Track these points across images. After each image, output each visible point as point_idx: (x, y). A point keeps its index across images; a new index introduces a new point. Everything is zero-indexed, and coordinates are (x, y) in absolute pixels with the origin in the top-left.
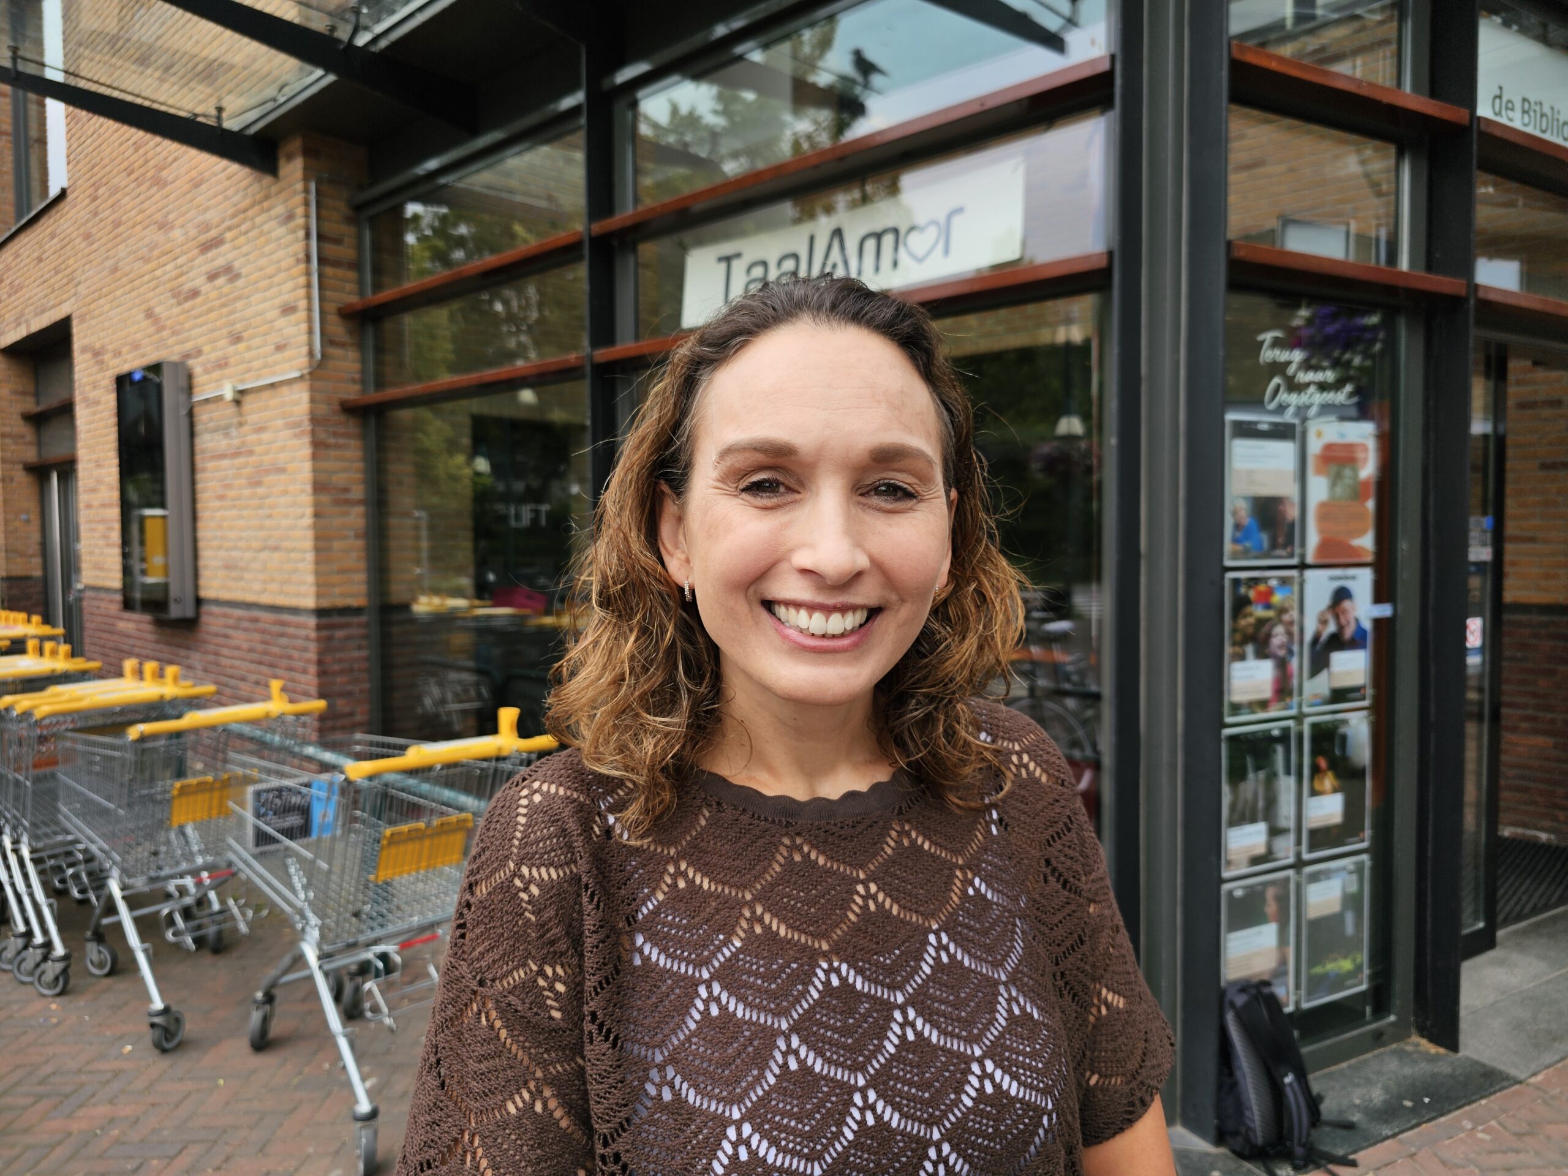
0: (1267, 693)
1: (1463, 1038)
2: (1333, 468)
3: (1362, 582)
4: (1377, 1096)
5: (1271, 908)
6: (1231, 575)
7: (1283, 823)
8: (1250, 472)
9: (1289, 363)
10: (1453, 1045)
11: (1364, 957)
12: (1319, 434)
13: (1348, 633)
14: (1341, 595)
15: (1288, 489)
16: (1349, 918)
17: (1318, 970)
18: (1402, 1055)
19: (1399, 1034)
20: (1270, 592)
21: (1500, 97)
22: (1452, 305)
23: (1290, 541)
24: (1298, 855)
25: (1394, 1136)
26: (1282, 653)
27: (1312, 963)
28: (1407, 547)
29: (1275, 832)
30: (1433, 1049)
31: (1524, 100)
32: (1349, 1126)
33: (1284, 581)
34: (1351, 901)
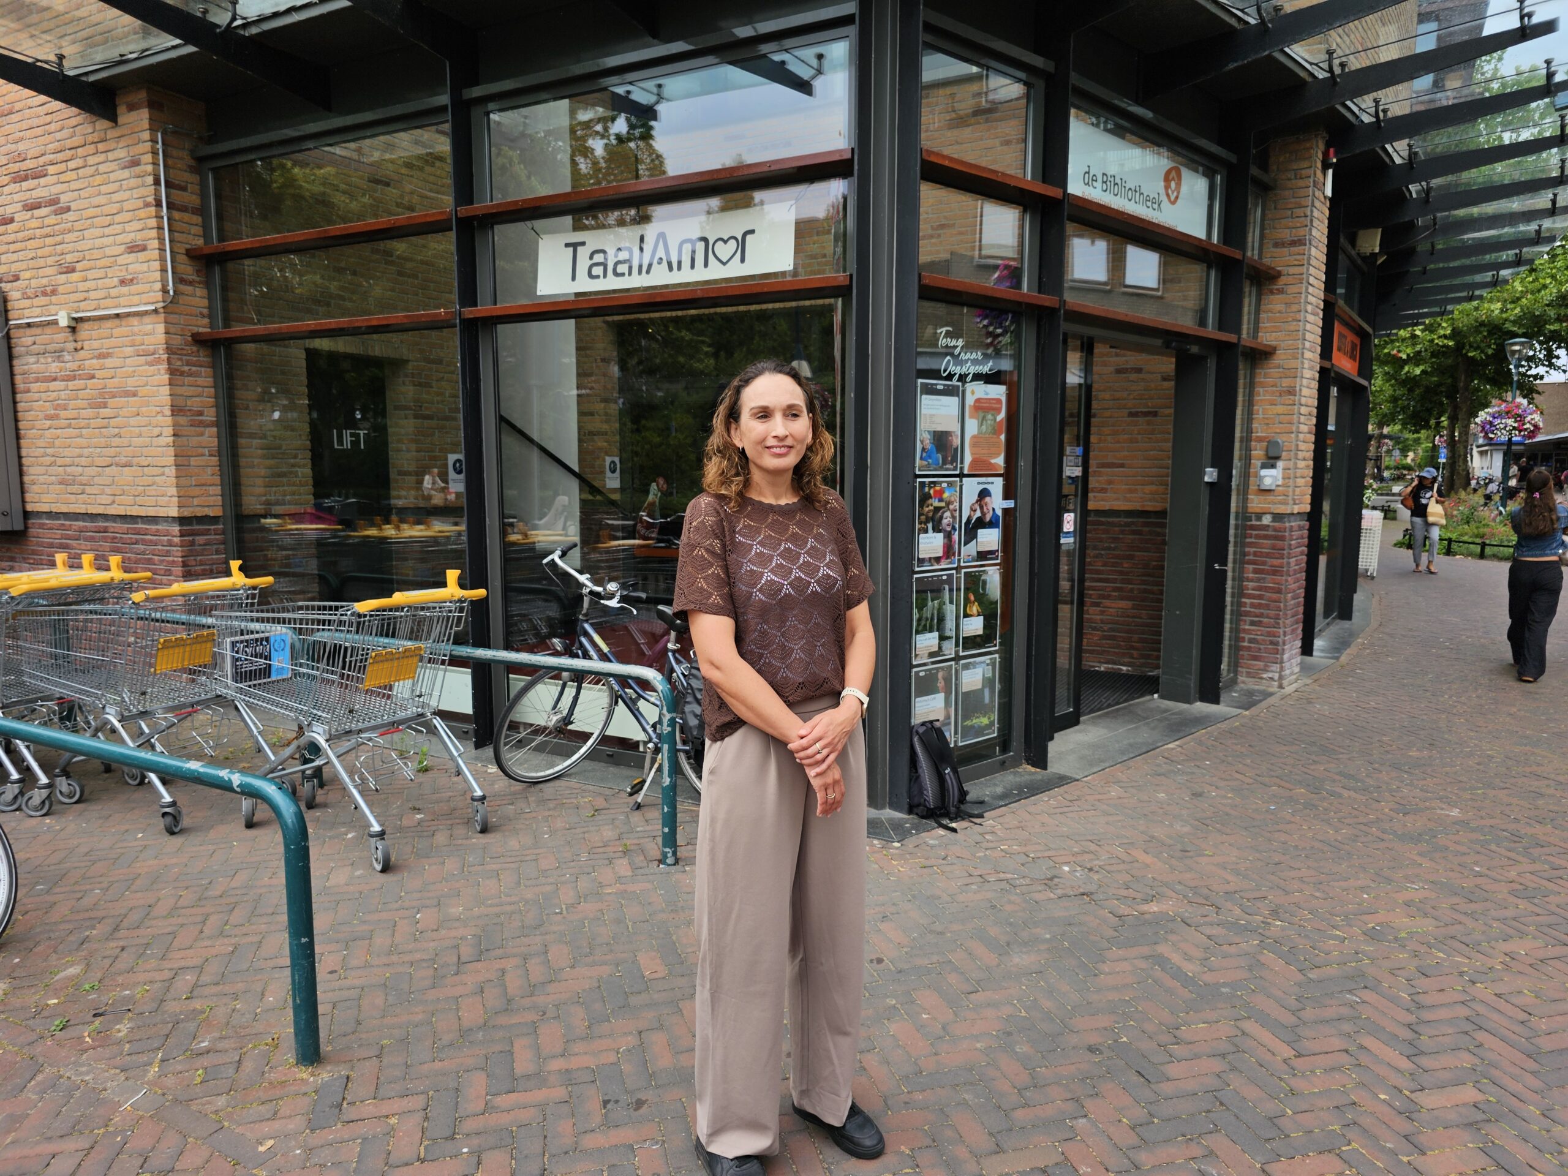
0: (940, 554)
1: (1049, 764)
2: (981, 414)
3: (997, 486)
4: (999, 790)
5: (941, 684)
6: (919, 480)
7: (948, 633)
8: (932, 416)
9: (955, 347)
10: (1045, 768)
11: (995, 716)
12: (973, 393)
13: (988, 518)
14: (984, 494)
15: (954, 427)
16: (987, 692)
17: (968, 723)
18: (1015, 773)
19: (1016, 763)
20: (942, 492)
21: (1088, 173)
22: (1052, 312)
23: (954, 459)
24: (957, 652)
25: (1006, 805)
26: (949, 529)
27: (966, 717)
28: (1024, 464)
29: (942, 638)
30: (1033, 770)
31: (1104, 174)
32: (982, 802)
33: (950, 484)
34: (989, 682)
